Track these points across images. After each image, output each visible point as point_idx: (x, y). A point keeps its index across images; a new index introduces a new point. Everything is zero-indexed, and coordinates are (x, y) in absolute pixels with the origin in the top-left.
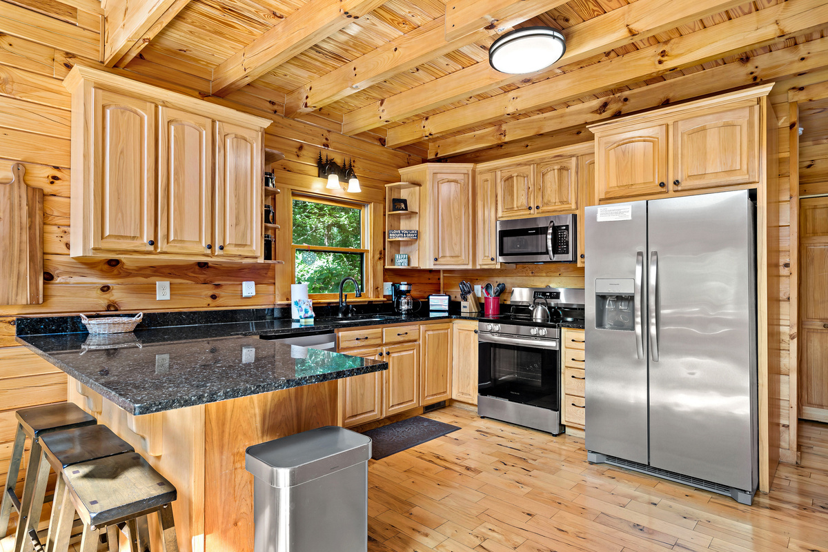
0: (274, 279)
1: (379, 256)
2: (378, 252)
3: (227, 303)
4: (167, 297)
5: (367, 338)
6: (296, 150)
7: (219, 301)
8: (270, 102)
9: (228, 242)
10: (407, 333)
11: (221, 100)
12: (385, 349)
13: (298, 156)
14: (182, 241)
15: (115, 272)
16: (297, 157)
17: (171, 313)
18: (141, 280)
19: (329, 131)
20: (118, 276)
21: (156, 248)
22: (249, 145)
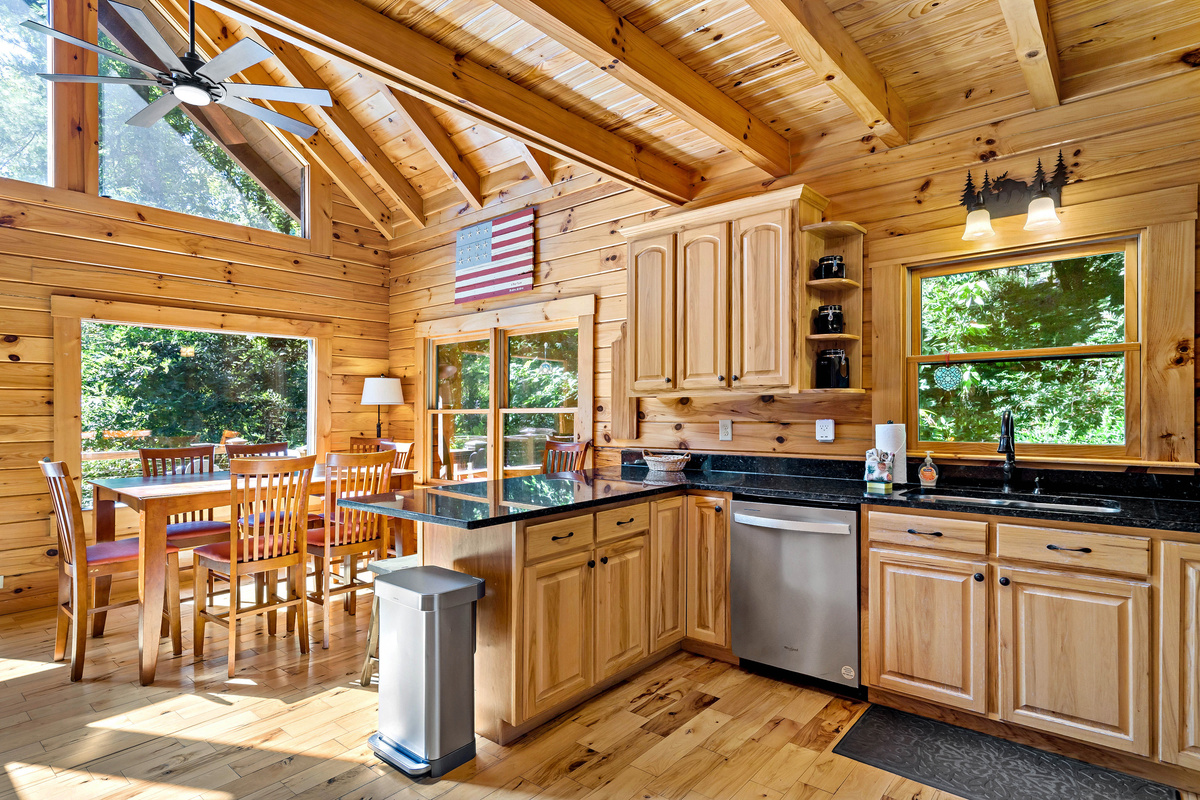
0: (870, 415)
1: (1174, 355)
2: (1173, 345)
3: (797, 448)
4: (729, 438)
5: (939, 535)
6: (915, 194)
7: (786, 446)
8: (863, 140)
9: (746, 370)
10: (1087, 551)
11: (789, 179)
12: (1001, 571)
13: (919, 202)
14: (698, 375)
15: (686, 410)
16: (917, 205)
17: (729, 456)
18: (706, 418)
19: (995, 124)
20: (687, 414)
21: (675, 386)
22: (772, 233)
